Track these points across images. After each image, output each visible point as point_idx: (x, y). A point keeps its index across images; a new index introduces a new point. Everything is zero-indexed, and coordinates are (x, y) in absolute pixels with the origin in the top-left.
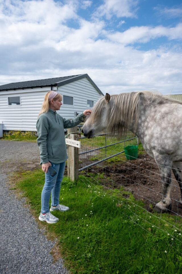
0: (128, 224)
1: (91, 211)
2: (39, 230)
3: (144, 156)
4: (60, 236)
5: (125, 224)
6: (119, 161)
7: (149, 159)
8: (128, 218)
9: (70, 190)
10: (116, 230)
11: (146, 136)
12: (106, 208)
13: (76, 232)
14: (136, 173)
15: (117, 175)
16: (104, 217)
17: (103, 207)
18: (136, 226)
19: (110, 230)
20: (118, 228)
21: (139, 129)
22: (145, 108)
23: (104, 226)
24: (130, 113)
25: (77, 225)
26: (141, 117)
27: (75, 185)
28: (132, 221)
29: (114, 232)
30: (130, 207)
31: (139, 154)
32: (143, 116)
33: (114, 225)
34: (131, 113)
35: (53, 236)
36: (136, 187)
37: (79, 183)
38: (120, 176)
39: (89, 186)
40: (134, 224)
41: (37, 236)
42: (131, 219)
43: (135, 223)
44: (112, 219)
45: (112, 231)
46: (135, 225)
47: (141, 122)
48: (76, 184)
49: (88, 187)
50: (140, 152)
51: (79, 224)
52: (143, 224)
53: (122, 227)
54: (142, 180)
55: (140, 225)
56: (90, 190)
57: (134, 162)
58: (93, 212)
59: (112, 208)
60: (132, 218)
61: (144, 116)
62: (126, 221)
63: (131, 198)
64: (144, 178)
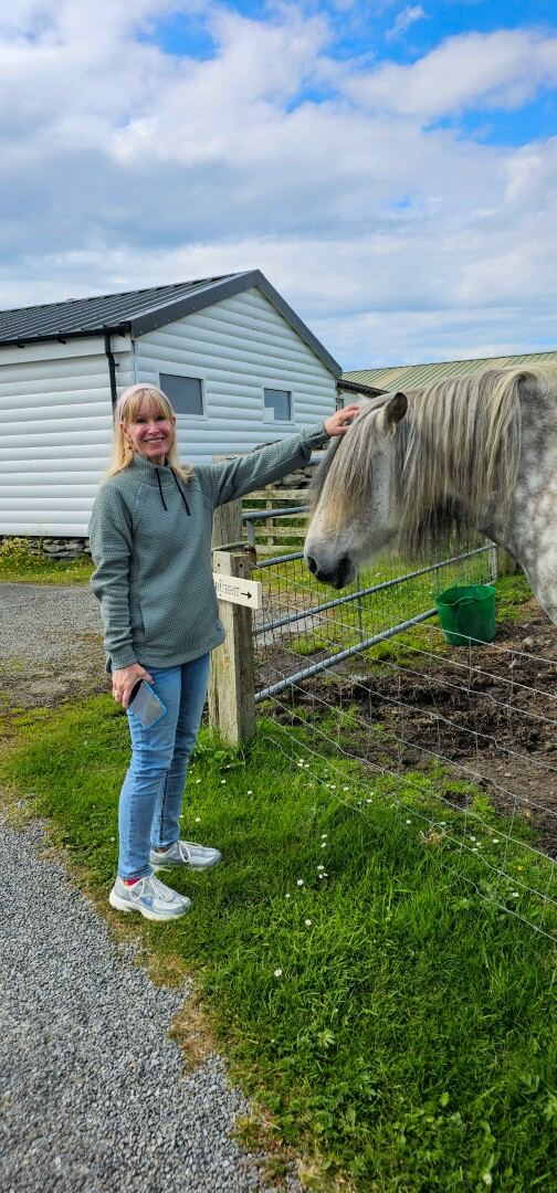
0: (475, 913)
1: (318, 864)
2: (113, 947)
3: (525, 626)
4: (203, 969)
5: (462, 912)
6: (416, 654)
7: (548, 642)
8: (473, 891)
9: (224, 782)
10: (426, 940)
11: (545, 551)
12: (381, 853)
13: (267, 949)
14: (490, 701)
15: (413, 715)
16: (374, 889)
17: (366, 848)
18: (507, 921)
19: (401, 941)
20: (433, 931)
21: (518, 524)
22: (541, 439)
23: (377, 926)
24: (479, 461)
25: (268, 924)
26: (528, 476)
27: (244, 763)
28: (490, 902)
29: (420, 948)
30: (478, 844)
31: (500, 620)
32: (535, 470)
33: (418, 920)
34: (486, 463)
35: (172, 970)
36: (498, 761)
37: (258, 750)
38: (428, 717)
39: (300, 765)
40: (501, 912)
41: (109, 972)
42: (483, 892)
43: (505, 909)
44: (408, 894)
45: (410, 942)
46: (503, 917)
47: (525, 498)
48: (248, 756)
49: (295, 770)
50: (503, 611)
51: (275, 920)
52: (535, 914)
53: (452, 927)
54: (521, 730)
55: (524, 918)
56: (307, 779)
57: (482, 657)
58: (327, 869)
59: (407, 851)
60: (489, 889)
61: (538, 472)
62: (465, 900)
63: (478, 810)
64: (530, 723)
